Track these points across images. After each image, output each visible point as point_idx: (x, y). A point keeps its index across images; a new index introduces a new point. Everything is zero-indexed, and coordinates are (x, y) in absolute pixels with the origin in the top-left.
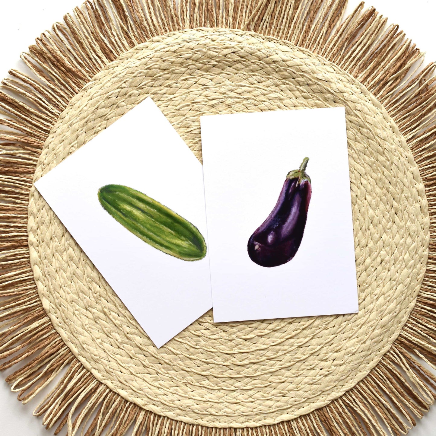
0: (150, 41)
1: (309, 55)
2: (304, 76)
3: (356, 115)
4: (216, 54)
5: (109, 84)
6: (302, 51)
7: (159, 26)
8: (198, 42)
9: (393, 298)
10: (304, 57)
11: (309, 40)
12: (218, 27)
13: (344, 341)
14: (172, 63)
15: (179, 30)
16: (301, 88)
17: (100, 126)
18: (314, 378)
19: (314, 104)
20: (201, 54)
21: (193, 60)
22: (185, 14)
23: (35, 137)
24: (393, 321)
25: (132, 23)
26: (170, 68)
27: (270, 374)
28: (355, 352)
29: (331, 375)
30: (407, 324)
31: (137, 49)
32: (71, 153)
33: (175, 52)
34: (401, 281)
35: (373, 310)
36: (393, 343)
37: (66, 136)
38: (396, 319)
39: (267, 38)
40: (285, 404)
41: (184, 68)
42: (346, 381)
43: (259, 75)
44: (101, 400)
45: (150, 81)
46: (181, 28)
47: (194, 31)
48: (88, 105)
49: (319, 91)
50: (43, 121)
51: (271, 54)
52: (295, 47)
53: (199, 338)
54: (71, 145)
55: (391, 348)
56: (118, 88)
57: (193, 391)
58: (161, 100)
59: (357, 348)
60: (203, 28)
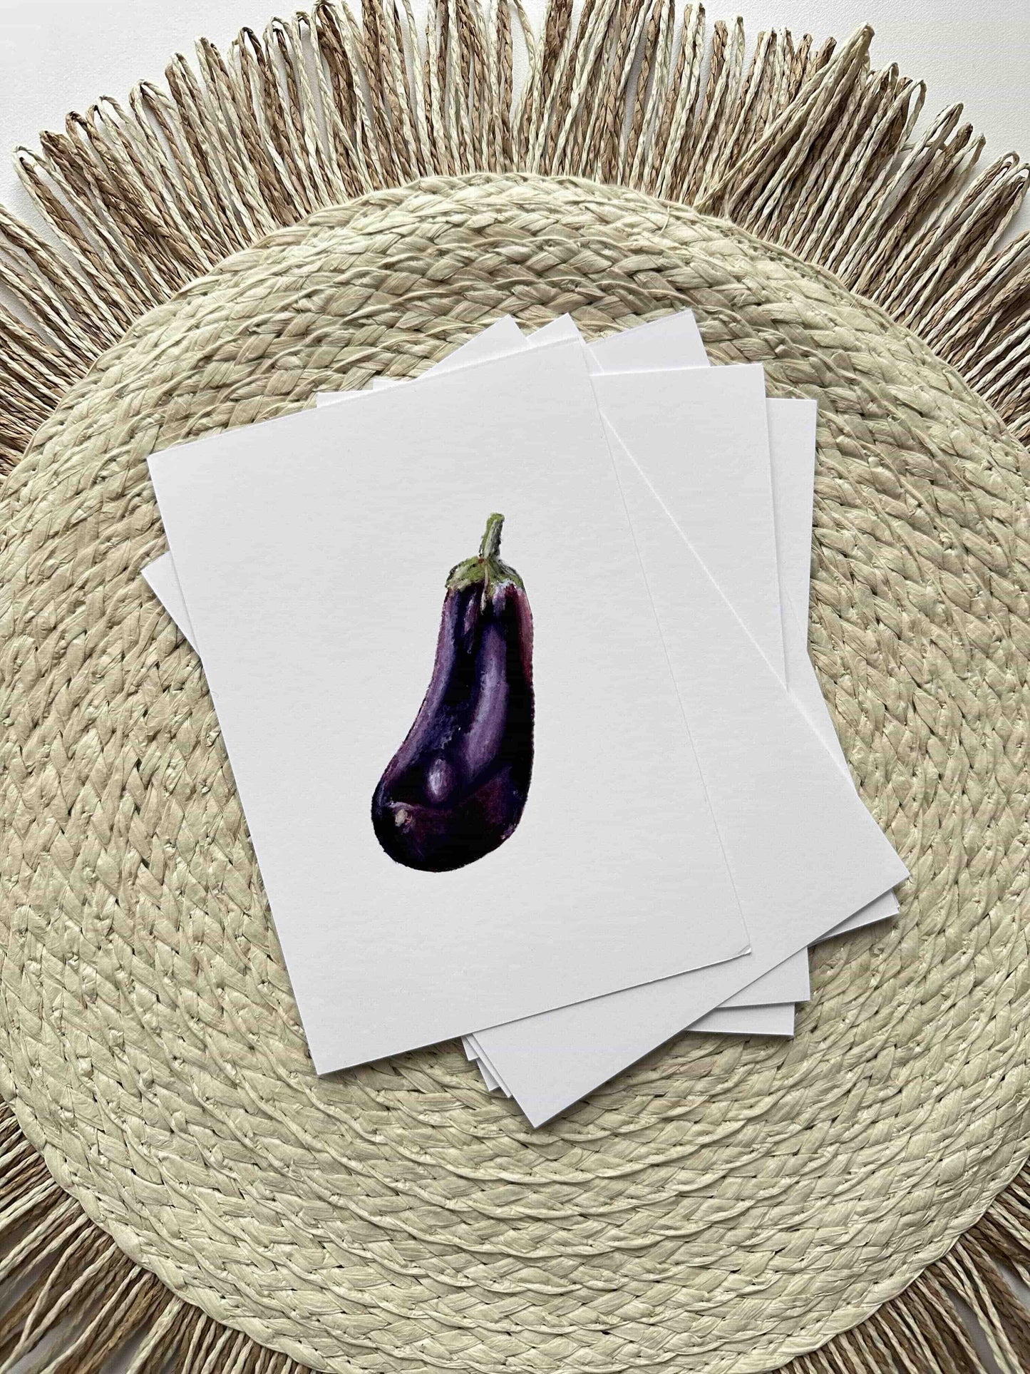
0: (411, 188)
1: (882, 326)
2: (858, 383)
3: (992, 534)
4: (606, 263)
5: (261, 291)
6: (864, 307)
7: (448, 148)
8: (558, 216)
9: (989, 1102)
10: (868, 328)
11: (889, 282)
12: (627, 185)
13: (819, 1203)
14: (466, 265)
15: (505, 169)
16: (840, 420)
17: (208, 414)
18: (707, 1295)
19: (867, 477)
20: (558, 253)
21: (529, 268)
22: (533, 128)
23: (10, 413)
24: (976, 1173)
25: (367, 123)
26: (457, 280)
27: (580, 1260)
28: (846, 1243)
29: (759, 1296)
30: (1014, 1186)
31: (366, 203)
32: (104, 478)
33: (479, 231)
34: (1022, 1058)
35: (923, 1129)
36: (962, 1235)
37: (100, 423)
38: (985, 1168)
39: (767, 249)
40: (608, 1359)
41: (499, 287)
42: (801, 1324)
43: (722, 355)
44: (55, 1244)
45: (387, 306)
46: (514, 168)
47: (549, 184)
48: (185, 343)
49: (891, 440)
50: (44, 370)
51: (772, 298)
52: (845, 294)
53: (385, 1113)
54: (108, 456)
55: (954, 1250)
56: (284, 309)
57: (340, 1267)
58: (410, 374)
59: (852, 1231)
60: (580, 180)
